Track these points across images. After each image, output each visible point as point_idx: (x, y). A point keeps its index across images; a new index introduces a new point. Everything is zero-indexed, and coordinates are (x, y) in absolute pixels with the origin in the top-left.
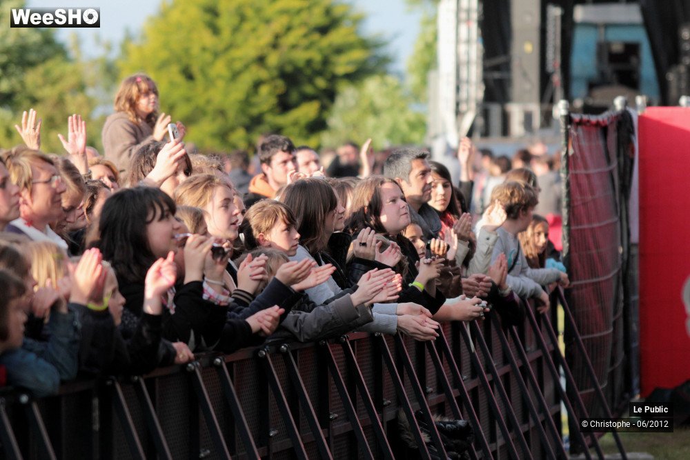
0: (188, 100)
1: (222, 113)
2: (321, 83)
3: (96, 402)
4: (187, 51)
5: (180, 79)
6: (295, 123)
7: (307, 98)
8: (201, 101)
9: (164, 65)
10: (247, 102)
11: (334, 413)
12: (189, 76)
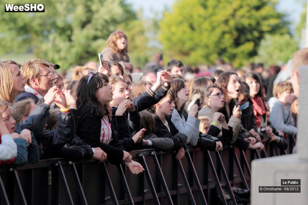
0: (191, 39)
1: (207, 46)
2: (256, 34)
3: (50, 172)
5: (188, 30)
6: (243, 52)
7: (248, 40)
8: (197, 40)
9: (180, 23)
10: (219, 42)
11: (180, 184)
12: (192, 28)
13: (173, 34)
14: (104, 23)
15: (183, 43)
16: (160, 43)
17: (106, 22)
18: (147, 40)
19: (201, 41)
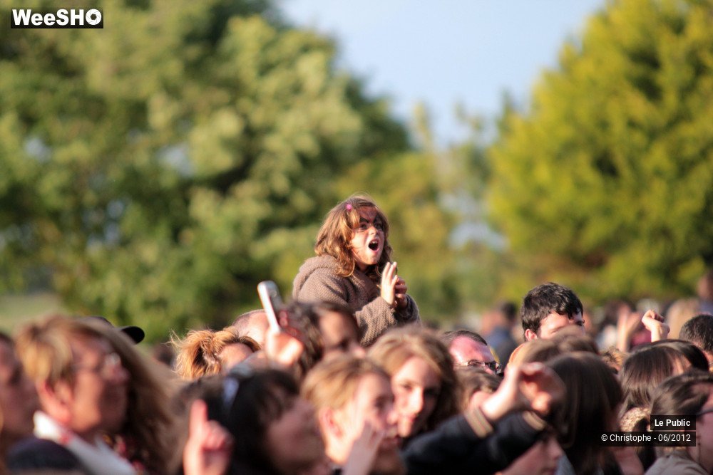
0: (607, 211)
1: (663, 232)
4: (604, 125)
5: (591, 176)
8: (626, 210)
12: (605, 166)
13: (541, 192)
14: (295, 165)
15: (580, 225)
16: (497, 227)
17: (304, 159)
18: (448, 222)
19: (641, 215)
